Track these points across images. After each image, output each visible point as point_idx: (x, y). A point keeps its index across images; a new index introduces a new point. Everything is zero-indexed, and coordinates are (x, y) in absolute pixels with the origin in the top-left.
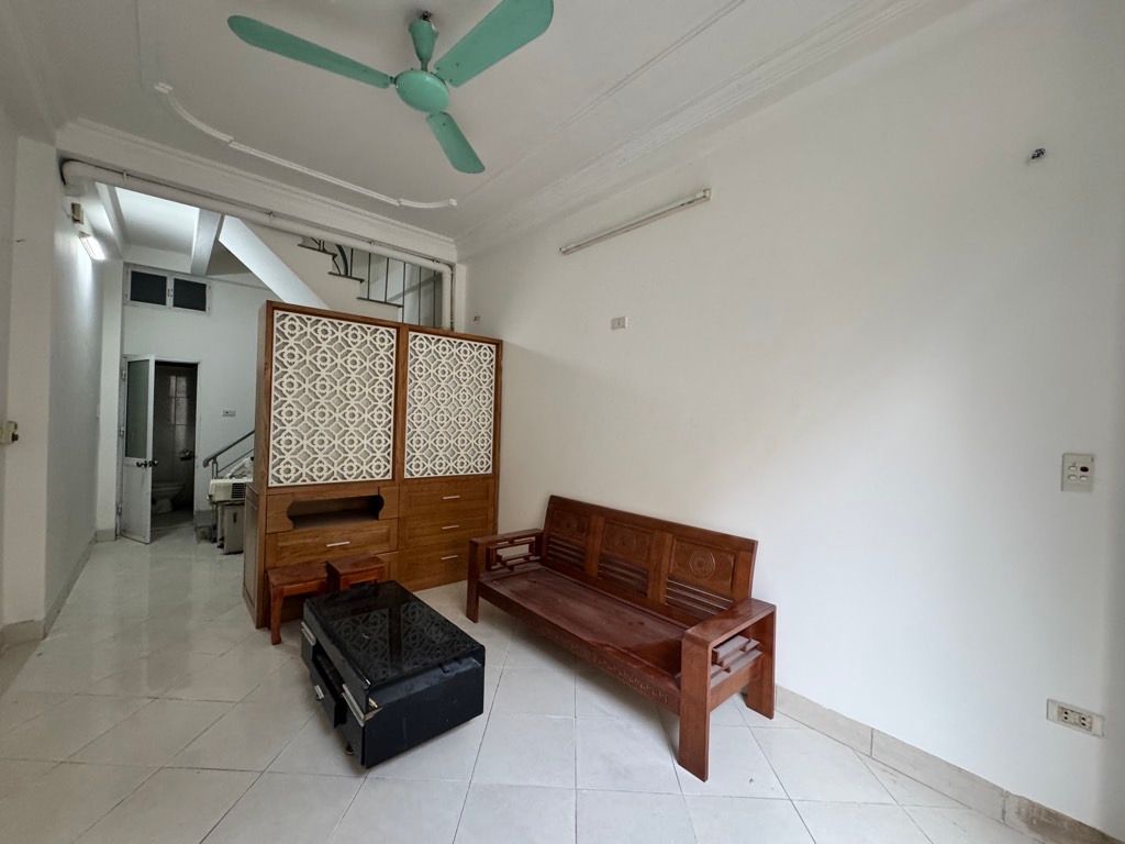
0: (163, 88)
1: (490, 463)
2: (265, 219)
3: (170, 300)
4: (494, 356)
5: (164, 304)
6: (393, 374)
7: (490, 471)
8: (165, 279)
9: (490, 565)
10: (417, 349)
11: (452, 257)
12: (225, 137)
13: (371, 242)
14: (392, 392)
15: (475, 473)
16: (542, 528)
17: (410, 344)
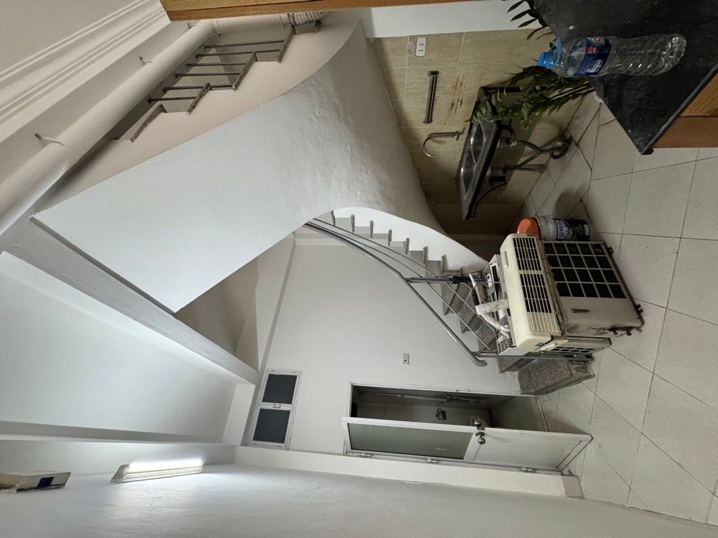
3: (284, 407)
5: (288, 412)
8: (262, 410)
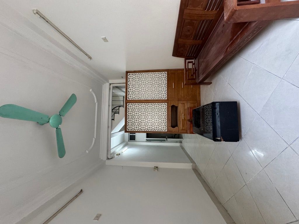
0: (87, 152)
1: (164, 72)
2: (110, 128)
4: (131, 74)
5: (135, 135)
6: (139, 104)
7: (166, 72)
8: (130, 135)
9: (194, 79)
10: (132, 97)
11: (108, 84)
12: (94, 139)
13: (109, 106)
14: (143, 104)
15: (166, 78)
16: (184, 58)
17: (131, 99)
